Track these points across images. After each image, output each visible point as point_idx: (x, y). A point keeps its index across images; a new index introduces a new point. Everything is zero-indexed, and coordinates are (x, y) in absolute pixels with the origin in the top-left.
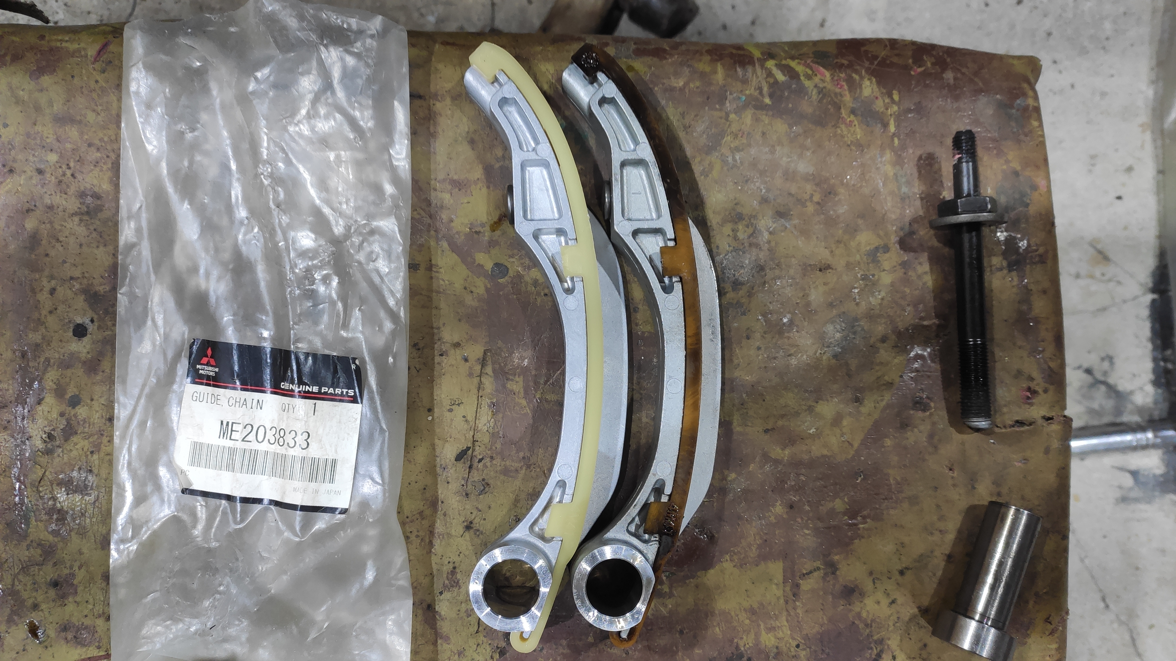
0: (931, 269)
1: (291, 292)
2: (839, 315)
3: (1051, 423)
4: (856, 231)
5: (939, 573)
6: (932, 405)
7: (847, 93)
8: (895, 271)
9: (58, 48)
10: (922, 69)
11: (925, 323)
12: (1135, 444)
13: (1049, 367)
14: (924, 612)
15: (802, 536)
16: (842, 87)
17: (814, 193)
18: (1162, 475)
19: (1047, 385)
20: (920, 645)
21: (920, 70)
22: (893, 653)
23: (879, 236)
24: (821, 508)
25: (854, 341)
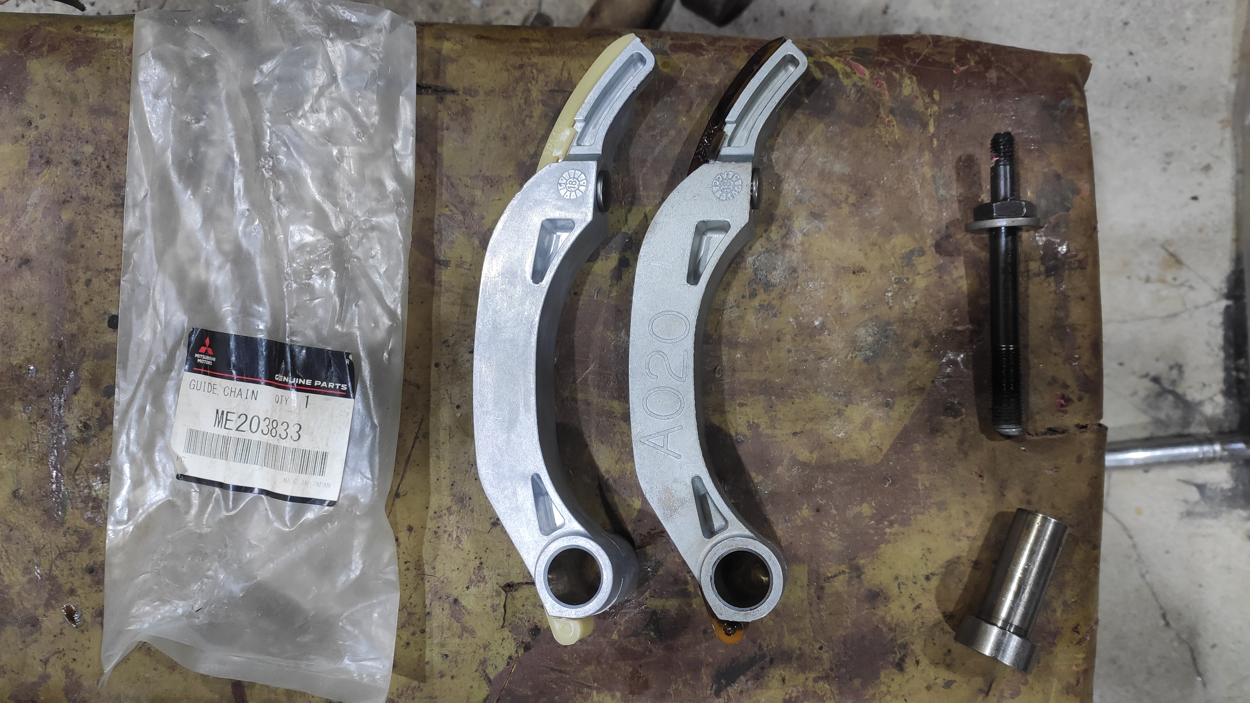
0: (967, 273)
1: (287, 285)
2: (872, 319)
3: (1083, 432)
4: (891, 233)
5: (965, 580)
6: (964, 410)
7: (886, 92)
8: (930, 274)
9: (93, 39)
10: (966, 67)
11: (959, 328)
12: (1201, 456)
13: (1085, 375)
14: (949, 617)
15: (828, 539)
16: (881, 85)
17: (850, 194)
18: (1230, 490)
19: (1082, 393)
20: (945, 650)
21: (962, 69)
22: (916, 657)
23: (914, 239)
24: (848, 512)
25: (886, 345)
